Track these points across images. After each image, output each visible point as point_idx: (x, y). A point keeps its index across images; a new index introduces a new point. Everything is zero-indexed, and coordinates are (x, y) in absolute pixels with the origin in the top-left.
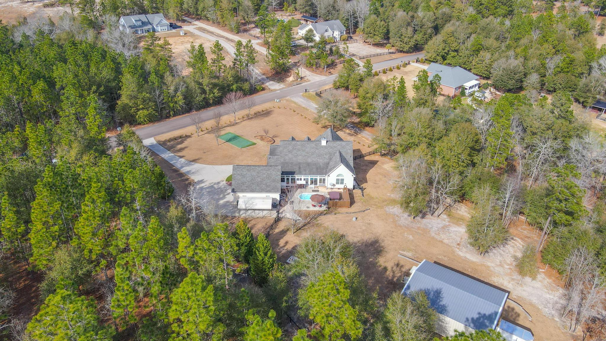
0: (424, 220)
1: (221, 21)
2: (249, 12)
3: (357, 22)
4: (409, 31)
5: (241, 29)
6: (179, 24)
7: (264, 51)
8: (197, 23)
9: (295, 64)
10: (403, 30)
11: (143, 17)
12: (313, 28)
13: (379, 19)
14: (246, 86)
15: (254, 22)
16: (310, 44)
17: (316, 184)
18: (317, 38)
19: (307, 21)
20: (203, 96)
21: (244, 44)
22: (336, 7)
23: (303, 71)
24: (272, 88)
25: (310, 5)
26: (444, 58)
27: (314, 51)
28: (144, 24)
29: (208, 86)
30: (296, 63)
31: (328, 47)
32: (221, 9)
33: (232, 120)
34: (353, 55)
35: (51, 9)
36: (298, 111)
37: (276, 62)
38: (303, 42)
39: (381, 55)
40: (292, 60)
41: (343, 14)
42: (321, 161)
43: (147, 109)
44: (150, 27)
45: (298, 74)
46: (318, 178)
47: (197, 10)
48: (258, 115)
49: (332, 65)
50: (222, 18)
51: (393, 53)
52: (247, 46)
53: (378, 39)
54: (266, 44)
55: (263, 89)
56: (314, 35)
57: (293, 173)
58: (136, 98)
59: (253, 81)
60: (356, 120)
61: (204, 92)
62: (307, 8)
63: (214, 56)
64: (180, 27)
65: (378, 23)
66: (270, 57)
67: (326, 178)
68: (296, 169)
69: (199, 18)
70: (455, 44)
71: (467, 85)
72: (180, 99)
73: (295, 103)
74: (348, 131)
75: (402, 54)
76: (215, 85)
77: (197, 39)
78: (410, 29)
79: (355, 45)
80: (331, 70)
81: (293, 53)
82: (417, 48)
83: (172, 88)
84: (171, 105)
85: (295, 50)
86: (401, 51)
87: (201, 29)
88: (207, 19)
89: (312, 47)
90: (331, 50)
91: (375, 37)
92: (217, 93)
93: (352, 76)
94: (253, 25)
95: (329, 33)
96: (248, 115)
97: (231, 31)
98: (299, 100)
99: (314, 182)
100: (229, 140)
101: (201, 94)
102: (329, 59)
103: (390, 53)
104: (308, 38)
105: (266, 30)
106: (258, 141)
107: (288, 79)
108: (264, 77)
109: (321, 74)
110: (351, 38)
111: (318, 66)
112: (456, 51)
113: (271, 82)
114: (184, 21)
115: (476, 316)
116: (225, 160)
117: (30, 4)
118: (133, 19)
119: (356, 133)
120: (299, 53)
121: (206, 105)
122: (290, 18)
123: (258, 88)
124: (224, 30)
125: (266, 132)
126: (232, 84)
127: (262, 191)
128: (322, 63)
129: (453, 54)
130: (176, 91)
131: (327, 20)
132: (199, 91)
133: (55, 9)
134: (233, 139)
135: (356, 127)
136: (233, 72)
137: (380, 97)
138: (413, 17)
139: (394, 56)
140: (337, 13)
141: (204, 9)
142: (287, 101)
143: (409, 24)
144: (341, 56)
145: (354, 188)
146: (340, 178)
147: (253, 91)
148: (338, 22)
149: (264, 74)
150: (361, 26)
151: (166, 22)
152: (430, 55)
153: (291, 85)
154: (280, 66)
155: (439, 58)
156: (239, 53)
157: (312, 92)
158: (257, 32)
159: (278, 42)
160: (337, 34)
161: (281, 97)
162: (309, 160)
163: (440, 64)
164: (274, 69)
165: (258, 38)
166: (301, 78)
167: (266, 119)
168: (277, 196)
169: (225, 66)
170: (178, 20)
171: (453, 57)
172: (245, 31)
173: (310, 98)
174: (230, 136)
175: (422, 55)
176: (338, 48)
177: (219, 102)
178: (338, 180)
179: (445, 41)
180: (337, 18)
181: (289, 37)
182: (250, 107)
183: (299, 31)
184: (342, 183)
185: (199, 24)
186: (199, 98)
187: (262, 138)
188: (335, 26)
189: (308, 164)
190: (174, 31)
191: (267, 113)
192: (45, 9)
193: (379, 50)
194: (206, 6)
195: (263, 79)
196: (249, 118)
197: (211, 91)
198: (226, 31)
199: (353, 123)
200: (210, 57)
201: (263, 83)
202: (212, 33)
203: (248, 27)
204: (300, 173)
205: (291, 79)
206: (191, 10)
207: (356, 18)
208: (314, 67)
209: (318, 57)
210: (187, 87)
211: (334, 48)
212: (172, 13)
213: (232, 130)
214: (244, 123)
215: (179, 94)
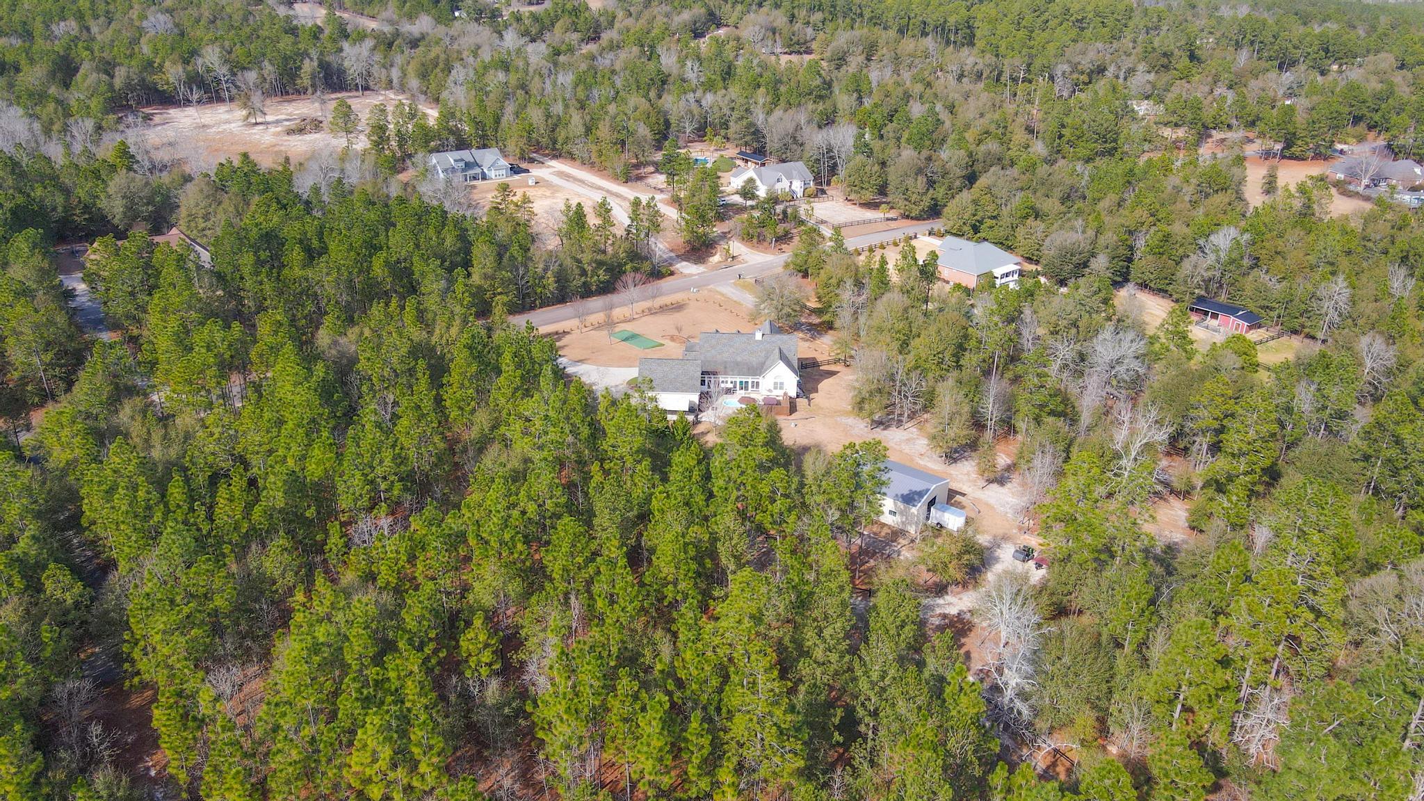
0: (886, 432)
1: (597, 160)
2: (647, 147)
3: (835, 165)
4: (919, 182)
5: (631, 175)
6: (524, 165)
7: (671, 213)
8: (553, 163)
9: (724, 236)
10: (910, 182)
11: (465, 155)
12: (755, 177)
13: (870, 161)
14: (646, 266)
15: (655, 164)
16: (750, 203)
17: (746, 389)
18: (762, 192)
19: (747, 161)
20: (583, 279)
21: (644, 203)
22: (799, 138)
23: (736, 247)
24: (686, 271)
25: (754, 133)
26: (976, 229)
27: (756, 214)
28: (468, 166)
29: (589, 264)
30: (724, 233)
31: (779, 208)
32: (598, 141)
33: (627, 315)
34: (823, 222)
35: (298, 137)
36: (724, 305)
37: (693, 232)
38: (737, 199)
39: (870, 222)
40: (718, 229)
41: (811, 152)
42: (754, 360)
43: (506, 294)
44: (478, 171)
45: (728, 251)
46: (750, 381)
47: (555, 142)
48: (663, 309)
49: (784, 238)
50: (600, 156)
51: (892, 219)
52: (648, 205)
53: (868, 196)
54: (676, 201)
55: (672, 274)
56: (756, 188)
57: (715, 373)
58: (493, 278)
59: (656, 260)
60: (815, 320)
61: (584, 273)
62: (748, 138)
63: (598, 221)
64: (527, 171)
65: (868, 168)
66: (683, 223)
67: (761, 380)
68: (720, 368)
69: (557, 156)
70: (991, 208)
71: (998, 272)
72: (550, 280)
73: (723, 295)
74: (801, 335)
75: (908, 222)
76: (600, 264)
77: (557, 191)
78: (922, 180)
79: (828, 204)
80: (783, 246)
81: (721, 217)
82: (934, 211)
83: (541, 266)
84: (539, 290)
85: (724, 212)
86: (907, 217)
87: (561, 174)
88: (571, 157)
89: (752, 207)
90: (785, 212)
91: (863, 192)
92: (603, 275)
93: (814, 254)
94: (651, 169)
95: (784, 184)
96: (649, 309)
97: (615, 178)
98: (729, 290)
99: (744, 386)
100: (626, 339)
101: (581, 275)
102: (780, 229)
103: (888, 219)
104: (747, 191)
105: (676, 178)
106: (667, 342)
107: (711, 259)
108: (672, 254)
109: (765, 250)
110: (823, 192)
111: (761, 239)
112: (995, 217)
113: (684, 263)
114: (532, 161)
115: (906, 492)
116: (625, 362)
117: (261, 127)
118: (451, 158)
119: (813, 338)
120: (730, 218)
121: (587, 292)
122: (717, 155)
123: (664, 271)
124: (603, 177)
125: (679, 329)
126: (626, 264)
127: (676, 389)
128: (768, 233)
129: (989, 222)
130: (546, 270)
131: (783, 161)
132: (577, 271)
133: (308, 137)
134: (631, 337)
135: (815, 330)
136: (626, 245)
137: (849, 283)
138: (929, 159)
139: (893, 224)
140: (799, 149)
141: (567, 140)
142: (710, 291)
143: (920, 171)
144: (802, 222)
145: (798, 396)
146: (779, 381)
147: (658, 274)
148: (800, 165)
149: (672, 251)
150: (842, 172)
151: (504, 163)
152: (951, 223)
153: (716, 267)
154: (698, 238)
155: (966, 228)
156: (635, 217)
157: (750, 279)
158: (660, 179)
159: (696, 199)
160: (797, 186)
161: (700, 286)
162: (739, 359)
163: (968, 239)
164: (689, 242)
165: (661, 191)
166: (733, 257)
167: (678, 316)
168: (695, 398)
169: (614, 236)
170: (522, 158)
171: (991, 227)
172: (639, 178)
173: (745, 287)
174: (626, 335)
175: (938, 225)
176: (796, 211)
177: (606, 289)
178: (776, 383)
179: (975, 202)
180: (801, 158)
181: (715, 190)
182: (654, 297)
183: (732, 179)
184: (781, 388)
185: (556, 165)
186: (578, 282)
187: (672, 338)
188: (795, 173)
189: (737, 364)
190: (517, 177)
191: (678, 307)
192: (289, 138)
193: (869, 214)
194: (571, 135)
195: (671, 258)
196: (651, 312)
197: (594, 273)
198: (607, 177)
199: (810, 324)
200: (593, 220)
201: (671, 265)
202: (582, 182)
203: (642, 171)
204: (726, 373)
205: (716, 259)
206: (544, 141)
207: (832, 158)
208: (755, 240)
209: (762, 224)
210: (561, 265)
211: (789, 211)
212: (511, 146)
213: (629, 328)
214: (644, 319)
215: (549, 274)
